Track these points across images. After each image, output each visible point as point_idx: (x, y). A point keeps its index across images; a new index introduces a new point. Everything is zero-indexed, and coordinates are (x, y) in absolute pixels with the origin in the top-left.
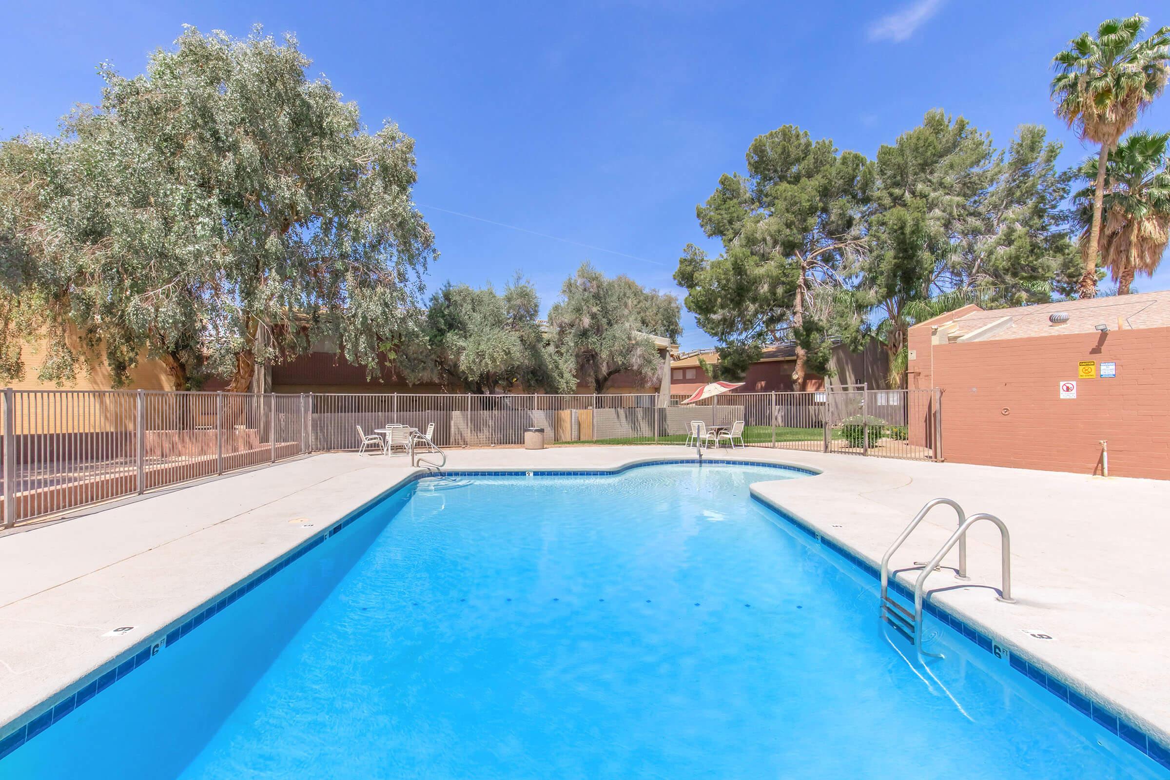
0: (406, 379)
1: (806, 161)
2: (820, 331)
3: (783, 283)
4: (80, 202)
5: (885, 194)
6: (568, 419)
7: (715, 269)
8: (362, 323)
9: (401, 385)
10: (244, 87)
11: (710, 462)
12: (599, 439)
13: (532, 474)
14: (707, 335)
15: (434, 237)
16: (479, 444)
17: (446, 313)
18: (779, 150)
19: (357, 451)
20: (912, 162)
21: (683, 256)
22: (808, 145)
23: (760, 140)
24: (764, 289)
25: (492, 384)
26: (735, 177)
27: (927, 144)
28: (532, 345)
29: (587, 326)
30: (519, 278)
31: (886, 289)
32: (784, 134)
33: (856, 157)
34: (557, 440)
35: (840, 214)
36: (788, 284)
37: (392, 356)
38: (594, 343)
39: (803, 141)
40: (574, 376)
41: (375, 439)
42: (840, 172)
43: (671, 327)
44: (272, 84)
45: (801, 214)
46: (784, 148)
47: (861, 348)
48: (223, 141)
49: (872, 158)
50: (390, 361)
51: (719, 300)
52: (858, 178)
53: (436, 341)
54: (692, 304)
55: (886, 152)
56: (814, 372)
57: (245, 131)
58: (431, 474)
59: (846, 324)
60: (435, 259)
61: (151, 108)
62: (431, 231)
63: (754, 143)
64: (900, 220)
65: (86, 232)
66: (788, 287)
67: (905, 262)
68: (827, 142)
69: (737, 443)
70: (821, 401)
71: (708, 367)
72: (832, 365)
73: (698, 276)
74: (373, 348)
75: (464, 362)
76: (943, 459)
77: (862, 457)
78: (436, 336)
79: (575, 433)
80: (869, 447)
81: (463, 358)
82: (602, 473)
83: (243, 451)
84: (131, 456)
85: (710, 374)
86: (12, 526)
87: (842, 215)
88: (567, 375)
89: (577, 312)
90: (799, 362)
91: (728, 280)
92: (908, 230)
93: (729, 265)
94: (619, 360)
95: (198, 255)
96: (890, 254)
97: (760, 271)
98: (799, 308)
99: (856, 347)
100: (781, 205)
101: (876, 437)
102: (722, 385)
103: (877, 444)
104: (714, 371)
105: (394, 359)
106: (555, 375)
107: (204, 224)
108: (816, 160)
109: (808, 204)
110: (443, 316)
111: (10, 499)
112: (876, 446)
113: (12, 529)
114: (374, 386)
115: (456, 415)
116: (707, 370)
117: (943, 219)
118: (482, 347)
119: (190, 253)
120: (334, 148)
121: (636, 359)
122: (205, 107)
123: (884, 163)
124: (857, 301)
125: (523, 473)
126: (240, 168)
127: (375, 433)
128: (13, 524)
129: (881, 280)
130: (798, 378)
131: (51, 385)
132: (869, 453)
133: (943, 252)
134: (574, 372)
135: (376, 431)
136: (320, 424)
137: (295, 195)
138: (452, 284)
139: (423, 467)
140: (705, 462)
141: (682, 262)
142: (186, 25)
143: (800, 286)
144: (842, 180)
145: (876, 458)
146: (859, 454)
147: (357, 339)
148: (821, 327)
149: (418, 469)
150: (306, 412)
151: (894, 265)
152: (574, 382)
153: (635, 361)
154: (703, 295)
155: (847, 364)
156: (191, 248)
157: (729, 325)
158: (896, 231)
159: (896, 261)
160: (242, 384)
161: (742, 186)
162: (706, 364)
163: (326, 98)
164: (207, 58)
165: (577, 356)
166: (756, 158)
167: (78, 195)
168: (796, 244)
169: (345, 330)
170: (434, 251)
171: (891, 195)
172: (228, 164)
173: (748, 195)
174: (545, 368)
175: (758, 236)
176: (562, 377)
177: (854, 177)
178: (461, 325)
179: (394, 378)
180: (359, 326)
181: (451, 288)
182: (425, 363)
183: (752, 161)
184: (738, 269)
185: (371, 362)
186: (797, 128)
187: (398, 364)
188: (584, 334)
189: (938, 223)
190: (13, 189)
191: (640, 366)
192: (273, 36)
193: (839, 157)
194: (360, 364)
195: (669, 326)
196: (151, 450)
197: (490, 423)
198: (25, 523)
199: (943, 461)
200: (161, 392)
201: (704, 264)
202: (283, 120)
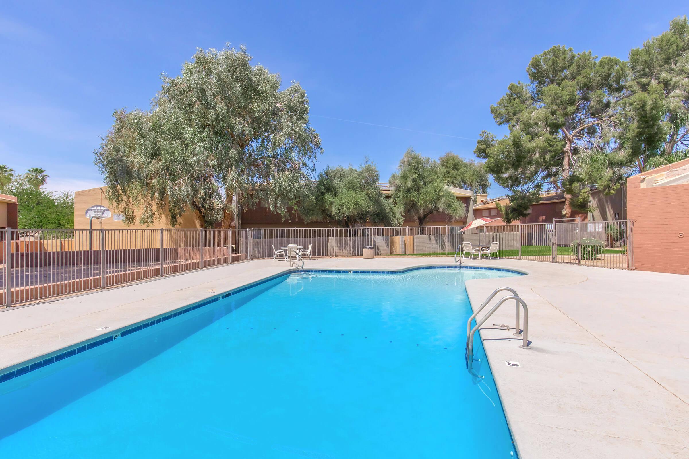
0: (303, 220)
1: (570, 68)
2: (581, 181)
3: (550, 151)
4: (149, 141)
5: (634, 83)
6: (398, 241)
7: (500, 145)
8: (279, 191)
9: (300, 223)
10: (219, 76)
11: (467, 267)
12: (418, 253)
13: (352, 272)
14: (501, 187)
15: (321, 142)
16: (343, 256)
17: (325, 183)
18: (550, 63)
19: (273, 259)
20: (658, 58)
21: (479, 139)
22: (573, 57)
23: (536, 59)
24: (537, 155)
25: (353, 222)
26: (519, 84)
27: (669, 44)
28: (375, 199)
29: (409, 186)
30: (367, 161)
31: (631, 150)
32: (554, 52)
33: (611, 60)
34: (391, 253)
35: (598, 101)
36: (554, 151)
37: (296, 208)
38: (414, 196)
39: (568, 55)
40: (403, 216)
41: (281, 252)
42: (597, 72)
43: (482, 183)
44: (234, 71)
45: (562, 105)
46: (553, 60)
47: (613, 192)
48: (210, 104)
49: (625, 59)
50: (295, 211)
51: (504, 165)
52: (613, 75)
53: (319, 199)
54: (488, 169)
55: (636, 53)
56: (577, 209)
57: (221, 98)
58: (299, 271)
59: (601, 175)
60: (321, 153)
61: (181, 92)
62: (320, 138)
63: (532, 60)
64: (641, 100)
65: (152, 154)
66: (553, 153)
67: (646, 130)
68: (587, 53)
69: (494, 256)
70: (551, 229)
71: (502, 208)
72: (593, 203)
73: (489, 150)
74: (284, 204)
75: (334, 210)
76: (635, 268)
77: (577, 266)
78: (319, 196)
79: (402, 250)
80: (582, 259)
81: (333, 208)
82: (391, 272)
83: (220, 257)
84: (172, 260)
85: (503, 212)
86: (104, 288)
87: (600, 102)
88: (398, 216)
89: (404, 178)
90: (567, 203)
91: (509, 152)
92: (648, 107)
93: (510, 142)
94: (430, 206)
95: (198, 161)
96: (634, 125)
97: (533, 144)
98: (566, 167)
99: (609, 191)
100: (548, 100)
101: (597, 253)
102: (484, 220)
103: (598, 258)
104: (506, 210)
105: (297, 209)
106: (391, 215)
107: (200, 146)
108: (578, 66)
109: (568, 97)
110: (324, 185)
111: (104, 277)
112: (597, 259)
113: (104, 289)
114: (286, 224)
115: (330, 239)
116: (501, 210)
117: (682, 96)
118: (343, 201)
119: (195, 161)
120: (263, 101)
121: (442, 205)
122: (202, 89)
123: (634, 61)
124: (609, 160)
125: (347, 272)
126: (217, 116)
127: (281, 249)
128: (105, 287)
129: (628, 144)
130: (566, 214)
131: (144, 226)
132: (582, 263)
133: (681, 120)
134: (403, 214)
135: (281, 248)
136: (257, 244)
137: (244, 127)
138: (330, 166)
139: (295, 267)
140: (463, 267)
141: (480, 142)
142: (197, 48)
143: (567, 152)
144: (600, 78)
145: (586, 267)
146: (575, 263)
147: (276, 200)
148: (581, 178)
149: (293, 268)
150: (250, 238)
151: (637, 133)
152: (402, 220)
153: (441, 206)
154: (493, 163)
155: (607, 203)
156: (195, 158)
157: (516, 181)
158: (639, 109)
159: (638, 130)
160: (226, 224)
161: (524, 90)
162: (500, 206)
163: (260, 74)
164: (207, 63)
165: (405, 204)
166: (534, 70)
167: (149, 137)
168: (559, 124)
169: (270, 195)
170: (321, 149)
171: (639, 83)
172: (212, 115)
173: (528, 95)
174: (384, 211)
175: (531, 121)
176: (395, 217)
177: (609, 75)
178: (333, 189)
179: (297, 220)
180: (277, 193)
181: (329, 169)
182: (313, 211)
183: (531, 73)
184: (517, 144)
185: (283, 211)
186: (563, 47)
187: (299, 212)
188: (408, 191)
189: (677, 100)
190: (130, 136)
191: (444, 209)
192: (235, 47)
193: (597, 62)
194: (277, 213)
195: (481, 182)
196: (181, 257)
197: (351, 244)
198: (110, 287)
199: (634, 269)
200: (195, 229)
201: (494, 142)
202: (238, 89)
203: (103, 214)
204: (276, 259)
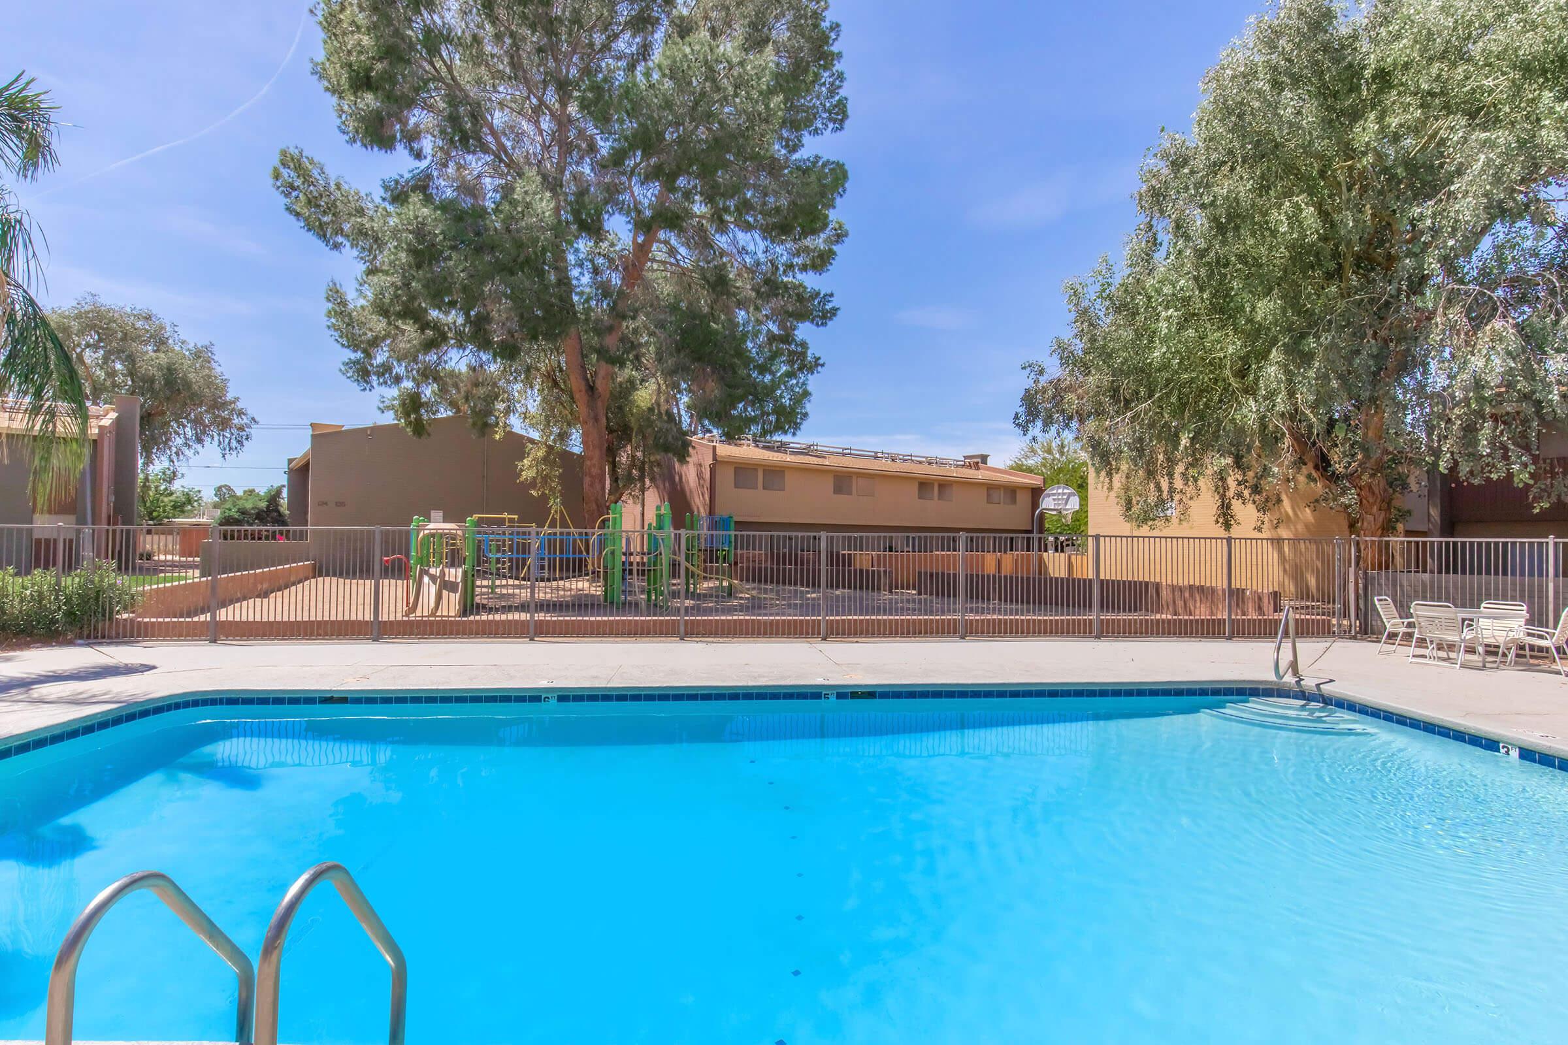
13: (1514, 753)
19: (1380, 642)
83: (1253, 615)
125: (1492, 745)
203: (1066, 503)
204: (1385, 643)
